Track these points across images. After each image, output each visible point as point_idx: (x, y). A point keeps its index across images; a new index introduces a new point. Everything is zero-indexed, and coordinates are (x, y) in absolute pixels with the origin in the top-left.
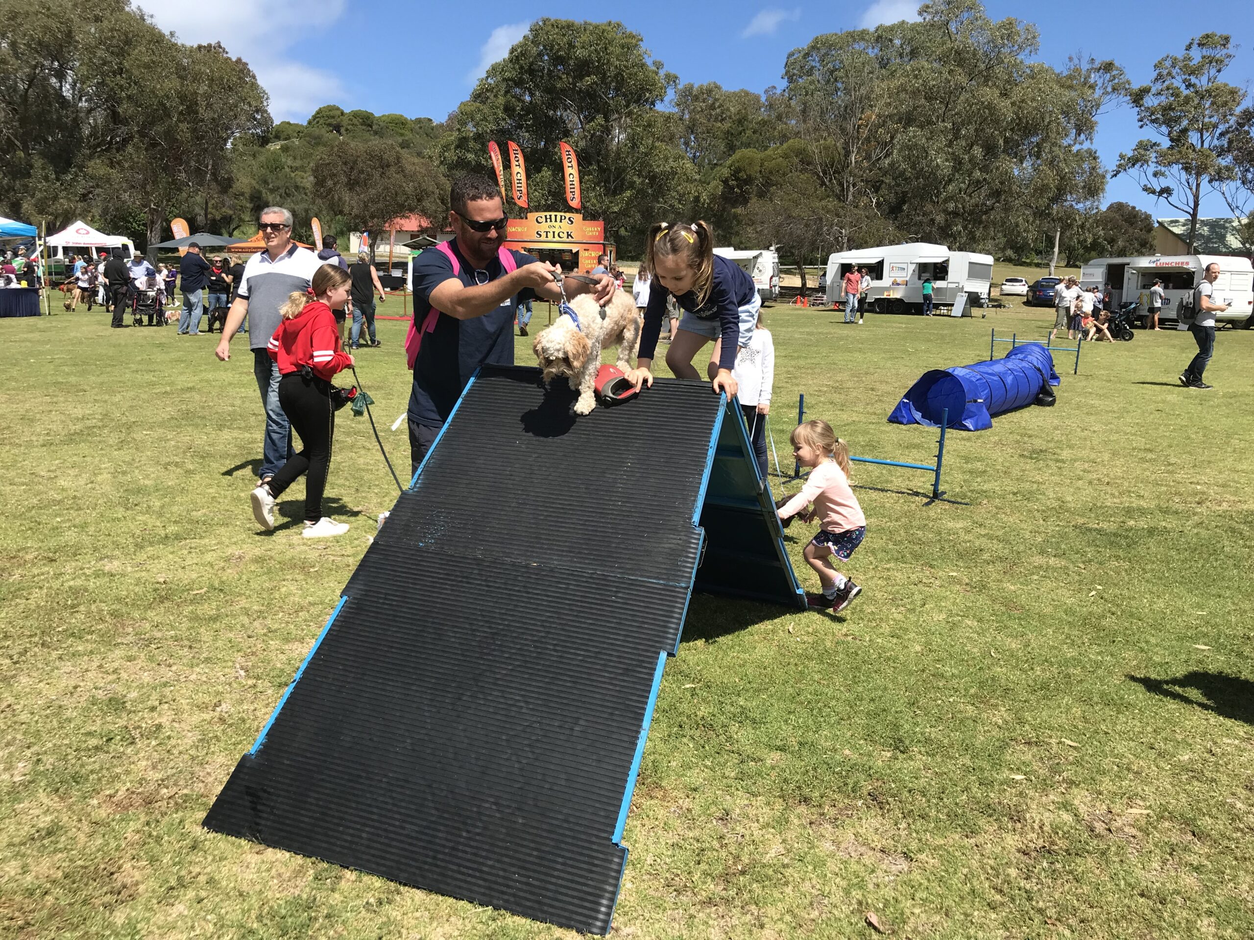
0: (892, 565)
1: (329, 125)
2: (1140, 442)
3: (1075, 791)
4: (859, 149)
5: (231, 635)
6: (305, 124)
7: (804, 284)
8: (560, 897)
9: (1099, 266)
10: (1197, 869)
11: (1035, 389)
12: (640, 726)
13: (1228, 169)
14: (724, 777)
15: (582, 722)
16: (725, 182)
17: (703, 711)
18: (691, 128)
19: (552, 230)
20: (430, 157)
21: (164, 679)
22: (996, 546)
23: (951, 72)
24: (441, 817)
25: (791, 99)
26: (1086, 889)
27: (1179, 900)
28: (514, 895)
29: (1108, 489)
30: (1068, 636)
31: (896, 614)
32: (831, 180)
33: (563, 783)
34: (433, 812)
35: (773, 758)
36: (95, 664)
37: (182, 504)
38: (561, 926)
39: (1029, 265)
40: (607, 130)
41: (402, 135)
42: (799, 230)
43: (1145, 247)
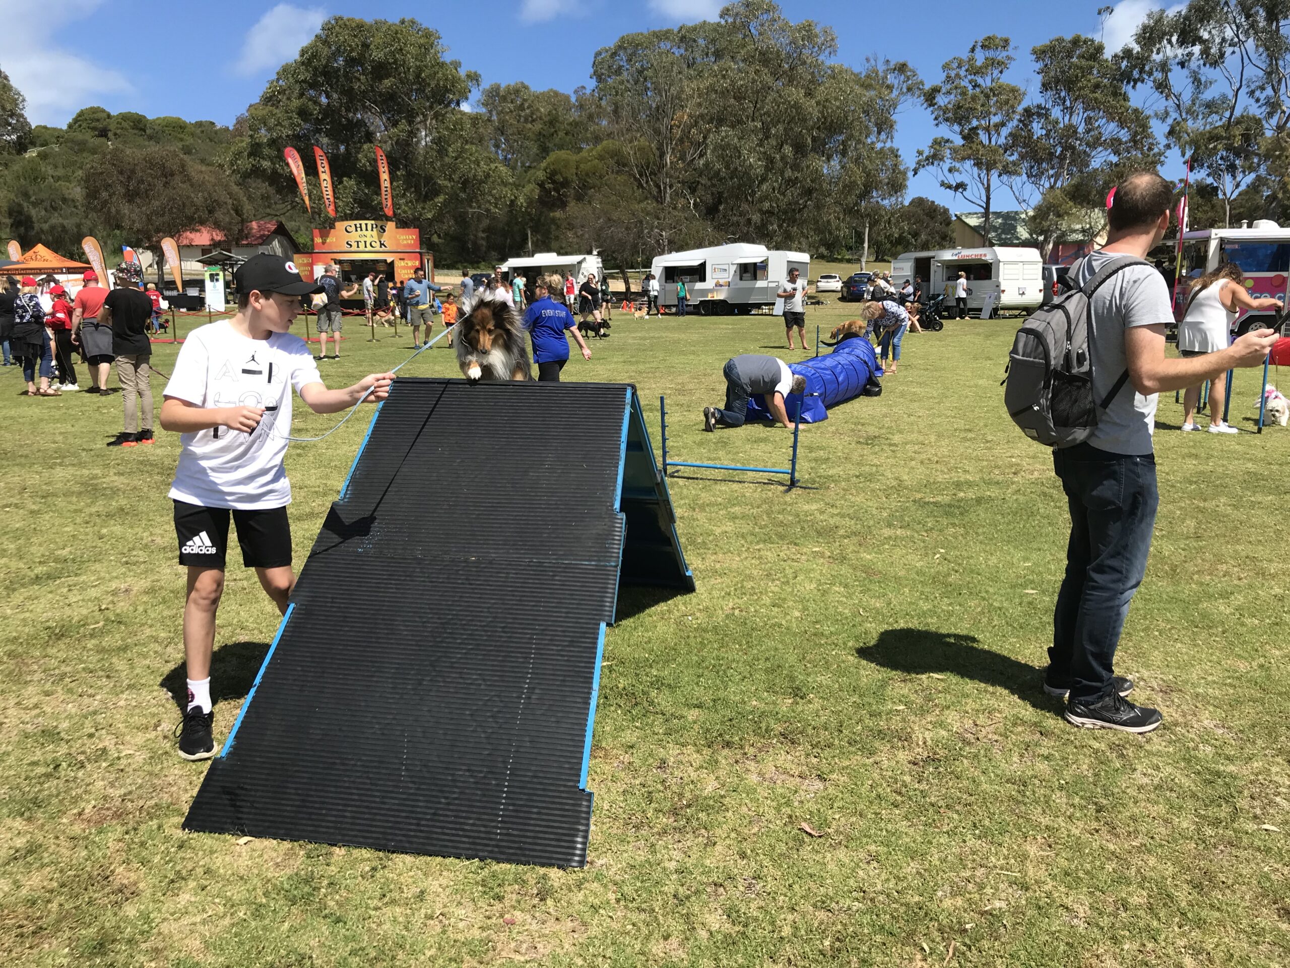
0: (761, 546)
1: (94, 129)
2: (961, 424)
3: (947, 712)
4: (673, 149)
5: (147, 662)
6: (65, 127)
7: (628, 289)
8: (539, 841)
9: (908, 260)
10: (1047, 758)
11: (863, 379)
12: (591, 688)
13: (1014, 163)
14: (655, 733)
15: (537, 691)
16: (541, 185)
17: (622, 683)
18: (501, 130)
19: (363, 239)
20: (221, 166)
21: (91, 709)
22: (847, 522)
23: (757, 72)
24: (418, 789)
25: (601, 99)
26: (965, 783)
27: (1037, 782)
28: (497, 846)
29: (938, 466)
30: (922, 593)
31: (773, 587)
32: (647, 182)
33: (528, 744)
34: (411, 785)
35: (692, 715)
36: (12, 702)
37: (40, 545)
38: (543, 865)
39: (840, 261)
40: (412, 133)
41: (182, 140)
42: (619, 233)
43: (946, 241)
